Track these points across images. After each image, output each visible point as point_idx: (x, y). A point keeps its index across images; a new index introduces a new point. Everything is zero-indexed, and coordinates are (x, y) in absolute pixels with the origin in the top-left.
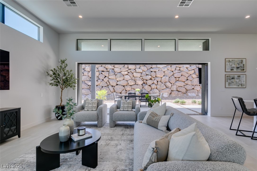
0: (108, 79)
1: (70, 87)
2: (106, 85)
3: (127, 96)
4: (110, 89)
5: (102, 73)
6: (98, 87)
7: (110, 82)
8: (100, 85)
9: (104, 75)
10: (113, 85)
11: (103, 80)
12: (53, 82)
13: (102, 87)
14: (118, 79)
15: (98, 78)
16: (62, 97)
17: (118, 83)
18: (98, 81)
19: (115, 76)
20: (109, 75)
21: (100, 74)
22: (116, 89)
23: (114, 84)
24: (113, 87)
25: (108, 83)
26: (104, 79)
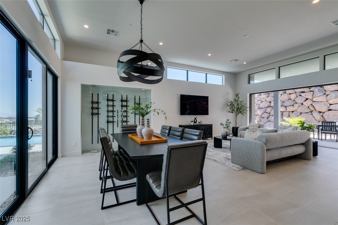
0: (311, 102)
1: (241, 114)
2: (308, 110)
3: (320, 126)
4: (314, 116)
5: (300, 95)
6: (294, 114)
7: (314, 106)
8: (297, 111)
9: (305, 97)
10: (321, 111)
11: (302, 104)
12: (230, 110)
13: (299, 114)
14: (331, 102)
15: (295, 102)
16: (237, 121)
17: (331, 107)
18: (294, 105)
19: (325, 98)
20: (314, 96)
21: (297, 97)
22: (326, 117)
23: (324, 109)
24: (321, 114)
25: (311, 107)
26: (305, 103)
